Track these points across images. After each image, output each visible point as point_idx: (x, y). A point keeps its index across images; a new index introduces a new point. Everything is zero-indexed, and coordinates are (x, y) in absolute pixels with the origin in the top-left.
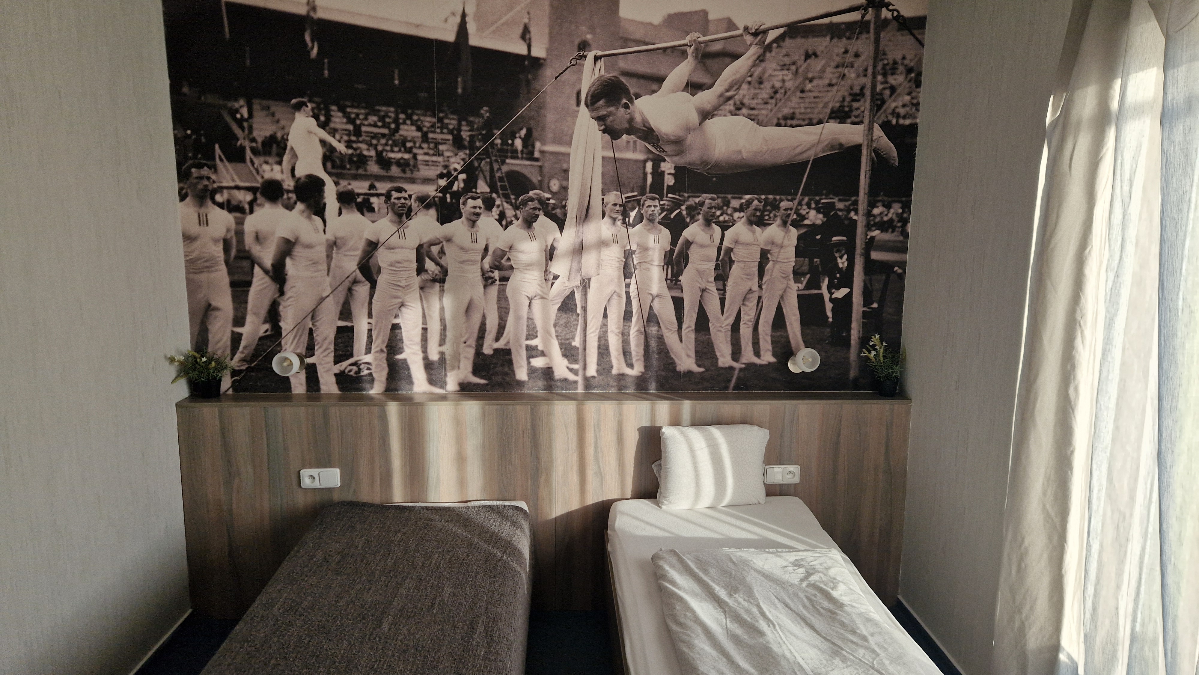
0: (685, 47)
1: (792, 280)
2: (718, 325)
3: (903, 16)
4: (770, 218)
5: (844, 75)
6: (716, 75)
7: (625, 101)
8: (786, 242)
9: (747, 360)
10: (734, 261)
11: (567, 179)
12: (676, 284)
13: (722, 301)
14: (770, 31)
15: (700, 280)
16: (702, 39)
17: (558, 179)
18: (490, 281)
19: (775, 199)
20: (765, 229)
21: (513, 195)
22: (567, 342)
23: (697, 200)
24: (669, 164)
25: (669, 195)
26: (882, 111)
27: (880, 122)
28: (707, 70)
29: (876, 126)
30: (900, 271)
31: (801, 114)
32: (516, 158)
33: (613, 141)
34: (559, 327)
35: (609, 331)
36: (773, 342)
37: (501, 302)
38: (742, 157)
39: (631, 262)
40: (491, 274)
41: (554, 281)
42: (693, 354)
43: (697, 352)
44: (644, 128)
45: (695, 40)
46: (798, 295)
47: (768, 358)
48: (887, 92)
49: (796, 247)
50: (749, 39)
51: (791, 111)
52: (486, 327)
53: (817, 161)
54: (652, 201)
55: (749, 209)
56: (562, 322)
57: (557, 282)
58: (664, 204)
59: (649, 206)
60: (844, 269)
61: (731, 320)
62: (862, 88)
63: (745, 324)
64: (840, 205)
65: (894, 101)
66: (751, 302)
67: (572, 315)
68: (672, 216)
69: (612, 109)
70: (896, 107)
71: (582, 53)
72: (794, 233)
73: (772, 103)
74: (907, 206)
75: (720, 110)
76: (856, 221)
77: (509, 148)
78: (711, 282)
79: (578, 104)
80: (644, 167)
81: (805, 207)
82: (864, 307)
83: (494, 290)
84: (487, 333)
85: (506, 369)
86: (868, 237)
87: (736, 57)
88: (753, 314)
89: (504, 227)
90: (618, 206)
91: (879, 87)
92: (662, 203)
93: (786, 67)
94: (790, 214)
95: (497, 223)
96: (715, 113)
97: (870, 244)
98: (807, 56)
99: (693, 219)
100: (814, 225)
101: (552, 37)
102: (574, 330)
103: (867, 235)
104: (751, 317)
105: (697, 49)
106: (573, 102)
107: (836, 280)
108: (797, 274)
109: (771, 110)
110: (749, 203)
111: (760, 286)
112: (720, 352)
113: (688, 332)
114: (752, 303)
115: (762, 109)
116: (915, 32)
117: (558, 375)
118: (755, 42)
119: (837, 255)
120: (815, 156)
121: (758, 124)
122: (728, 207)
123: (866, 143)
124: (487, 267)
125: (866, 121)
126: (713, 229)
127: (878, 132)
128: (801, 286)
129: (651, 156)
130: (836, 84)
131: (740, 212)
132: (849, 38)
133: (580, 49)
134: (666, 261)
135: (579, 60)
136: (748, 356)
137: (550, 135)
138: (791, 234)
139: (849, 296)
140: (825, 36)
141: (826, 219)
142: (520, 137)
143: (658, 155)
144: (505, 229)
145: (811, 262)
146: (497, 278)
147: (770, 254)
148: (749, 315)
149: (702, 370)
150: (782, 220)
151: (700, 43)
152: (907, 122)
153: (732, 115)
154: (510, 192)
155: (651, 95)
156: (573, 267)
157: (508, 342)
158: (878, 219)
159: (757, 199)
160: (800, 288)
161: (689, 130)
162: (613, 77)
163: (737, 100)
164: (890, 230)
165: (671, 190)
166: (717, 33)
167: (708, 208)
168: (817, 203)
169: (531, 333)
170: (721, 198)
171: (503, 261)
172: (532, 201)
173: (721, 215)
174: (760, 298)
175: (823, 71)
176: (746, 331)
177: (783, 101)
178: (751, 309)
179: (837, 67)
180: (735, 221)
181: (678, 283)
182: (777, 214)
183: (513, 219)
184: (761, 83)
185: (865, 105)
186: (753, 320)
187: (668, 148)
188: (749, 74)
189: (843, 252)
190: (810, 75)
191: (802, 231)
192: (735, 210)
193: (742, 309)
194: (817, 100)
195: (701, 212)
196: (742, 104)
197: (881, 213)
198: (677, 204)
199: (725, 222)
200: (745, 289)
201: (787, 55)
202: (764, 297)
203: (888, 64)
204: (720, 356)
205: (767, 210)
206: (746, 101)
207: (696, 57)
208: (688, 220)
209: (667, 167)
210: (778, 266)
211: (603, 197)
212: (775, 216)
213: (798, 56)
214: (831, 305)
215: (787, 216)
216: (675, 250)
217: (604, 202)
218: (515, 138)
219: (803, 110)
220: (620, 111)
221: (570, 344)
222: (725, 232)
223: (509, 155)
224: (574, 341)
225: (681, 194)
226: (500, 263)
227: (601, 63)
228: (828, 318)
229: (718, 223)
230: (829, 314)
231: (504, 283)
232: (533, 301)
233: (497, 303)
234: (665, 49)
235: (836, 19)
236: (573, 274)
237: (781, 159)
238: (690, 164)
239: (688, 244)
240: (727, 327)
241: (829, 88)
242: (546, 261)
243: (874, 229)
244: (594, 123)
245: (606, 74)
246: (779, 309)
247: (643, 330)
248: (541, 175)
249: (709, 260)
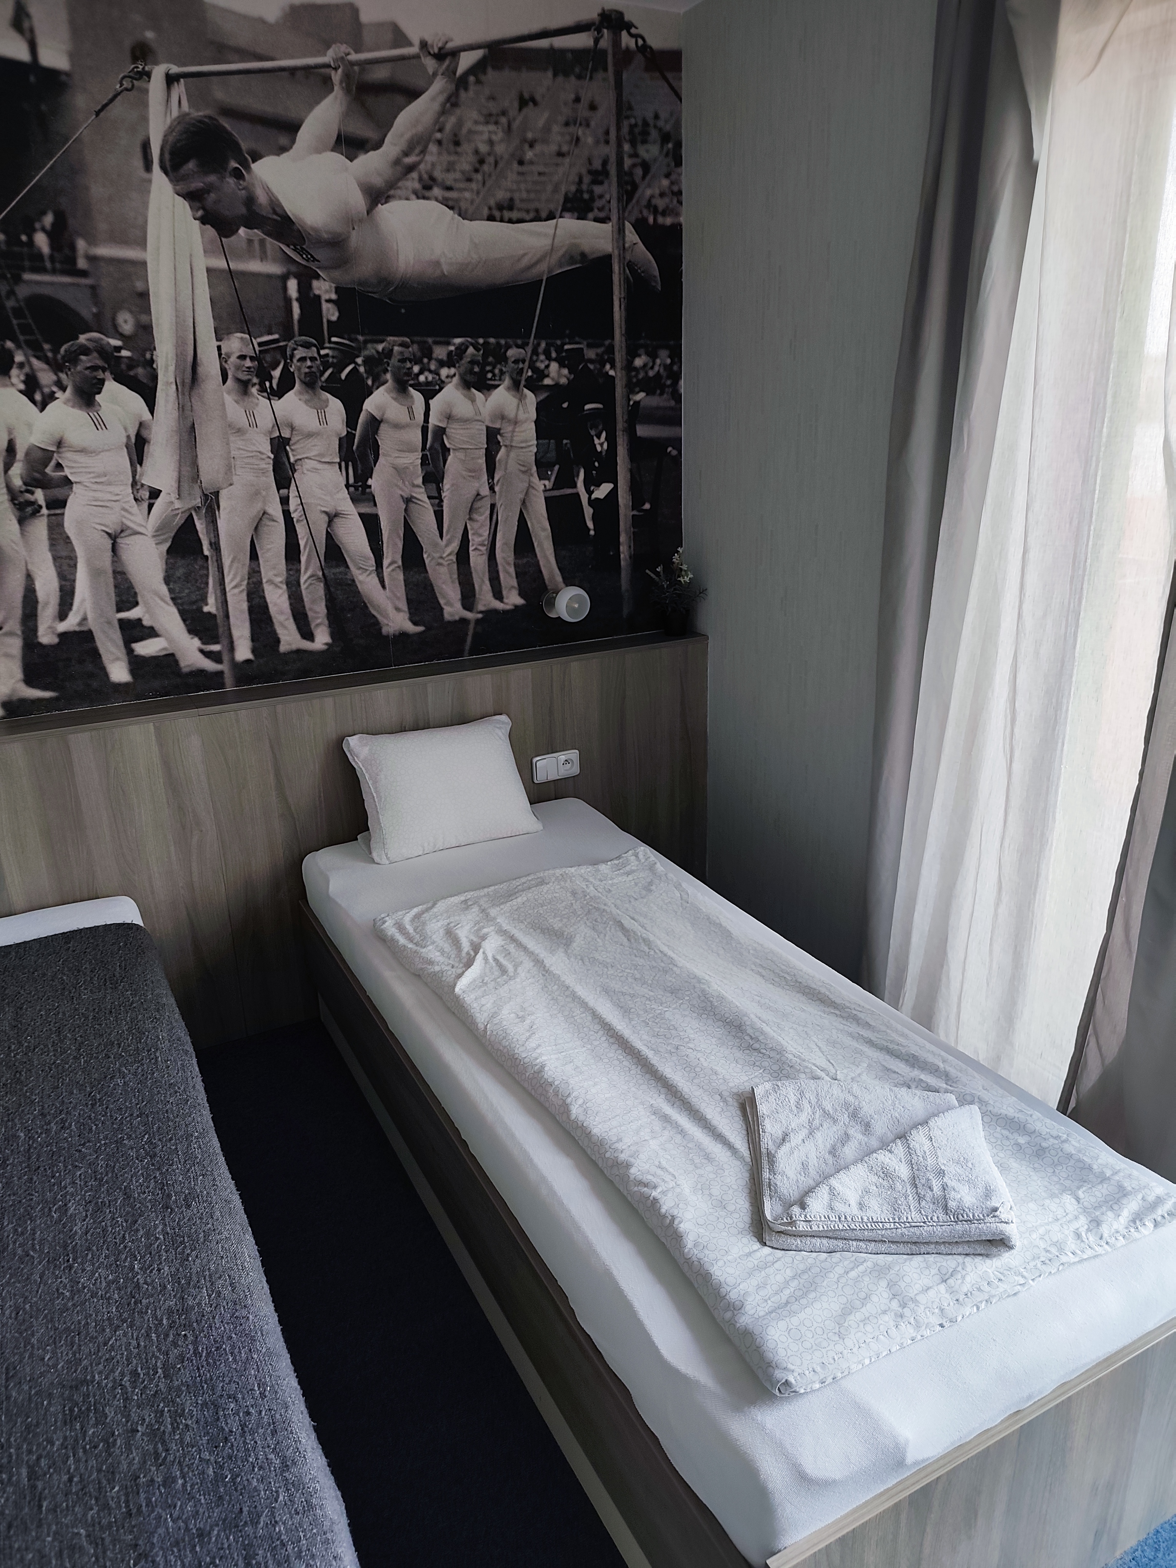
0: (327, 70)
1: (536, 475)
2: (437, 555)
3: (651, 48)
4: (494, 375)
5: (578, 139)
6: (385, 126)
7: (234, 164)
8: (522, 416)
9: (485, 605)
10: (449, 450)
11: (147, 310)
12: (364, 493)
13: (439, 515)
14: (462, 54)
15: (400, 483)
16: (354, 57)
17: (131, 312)
18: (29, 510)
19: (498, 343)
20: (490, 395)
21: (47, 342)
22: (194, 607)
23: (380, 347)
24: (327, 283)
25: (334, 339)
26: (634, 201)
27: (633, 219)
28: (369, 115)
29: (628, 226)
30: (674, 453)
31: (522, 200)
32: (42, 270)
33: (223, 239)
34: (175, 582)
35: (264, 580)
36: (518, 575)
37: (59, 547)
38: (442, 272)
39: (285, 460)
40: (28, 496)
41: (152, 501)
42: (404, 605)
43: (409, 601)
44: (275, 217)
45: (342, 58)
46: (546, 498)
47: (513, 599)
48: (639, 172)
49: (536, 422)
50: (430, 64)
51: (508, 195)
52: (36, 597)
53: (553, 280)
54: (306, 350)
55: (463, 362)
56: (180, 572)
57: (159, 503)
58: (327, 355)
59: (302, 359)
60: (604, 454)
61: (455, 545)
62: (605, 163)
63: (476, 549)
64: (591, 354)
65: (649, 186)
66: (481, 515)
67: (195, 560)
68: (343, 376)
69: (212, 178)
70: (652, 197)
71: (141, 67)
72: (531, 399)
73: (478, 181)
74: (676, 354)
75: (399, 188)
76: (613, 378)
77: (25, 250)
78: (418, 486)
79: (148, 166)
80: (285, 289)
81: (542, 357)
82: (633, 510)
83: (40, 528)
84: (40, 607)
85: (90, 667)
86: (631, 403)
87: (413, 94)
88: (485, 532)
89: (38, 405)
90: (248, 359)
91: (628, 162)
92: (323, 352)
93: (493, 119)
94: (522, 369)
95: (25, 399)
96: (392, 192)
97: (635, 414)
98: (524, 102)
99: (379, 382)
100: (557, 385)
101: (77, 31)
102: (203, 586)
103: (629, 400)
104: (483, 538)
105: (347, 77)
106: (138, 162)
107: (594, 472)
108: (542, 466)
109: (478, 193)
110: (461, 350)
111: (492, 488)
112: (444, 597)
113: (393, 570)
114: (483, 516)
115: (465, 190)
116: (669, 75)
117: (188, 666)
118: (441, 71)
119: (593, 432)
120: (549, 272)
121: (460, 215)
122: (430, 359)
123: (616, 252)
124: (18, 482)
125: (614, 217)
126: (412, 397)
127: (631, 236)
128: (549, 484)
129: (293, 269)
130: (569, 153)
131: (449, 367)
132: (579, 77)
133: (135, 59)
134: (343, 454)
135: (136, 79)
136: (486, 600)
137: (102, 227)
138: (528, 401)
139: (613, 493)
140: (545, 70)
141: (572, 376)
142: (43, 230)
143: (306, 266)
144: (42, 409)
145: (559, 444)
146: (42, 502)
147: (499, 434)
148: (481, 536)
149: (421, 629)
150: (512, 378)
151: (352, 64)
152: (668, 221)
153: (418, 198)
154: (39, 337)
155: (278, 155)
156: (183, 473)
157: (85, 619)
158: (641, 375)
159: (472, 344)
160: (548, 487)
161: (351, 221)
162: (205, 117)
163: (423, 172)
164: (658, 392)
165: (335, 328)
166: (377, 48)
167: (399, 361)
168: (559, 350)
169: (124, 598)
170: (418, 343)
171: (48, 470)
172: (86, 355)
173: (421, 372)
174: (493, 506)
175: (547, 129)
176: (478, 561)
177: (494, 178)
178: (482, 526)
179: (567, 124)
180: (443, 382)
181: (368, 490)
182: (504, 369)
183: (55, 389)
184: (457, 143)
185: (609, 190)
186: (486, 543)
187: (321, 254)
188: (437, 127)
189: (600, 427)
190: (530, 135)
191: (542, 396)
192: (442, 364)
193: (469, 527)
194: (543, 178)
195: (389, 369)
196: (432, 179)
197: (645, 365)
198: (347, 355)
199: (428, 383)
200: (470, 494)
201: (492, 98)
202: (498, 505)
203: (636, 125)
204: (445, 604)
205: (489, 364)
206: (438, 174)
207: (347, 90)
208: (370, 382)
209: (323, 288)
210: (513, 454)
211: (219, 343)
212: (502, 373)
213: (509, 102)
214: (591, 511)
215: (518, 373)
216: (355, 435)
217: (223, 352)
218: (34, 230)
219: (524, 195)
220: (228, 183)
221: (200, 610)
222: (431, 402)
223: (27, 263)
224: (207, 604)
225: (353, 336)
226: (45, 474)
227: (179, 89)
228: (589, 530)
229: (418, 386)
230: (590, 524)
231: (58, 511)
232: (119, 540)
233: (51, 550)
234: (292, 71)
235: (559, 42)
236: (185, 486)
237: (502, 276)
238: (360, 283)
239: (375, 423)
240: (450, 557)
241: (559, 160)
242: (132, 465)
243: (637, 389)
244: (183, 206)
245: (192, 111)
246: (522, 521)
247: (320, 574)
248: (96, 304)
249: (411, 450)
